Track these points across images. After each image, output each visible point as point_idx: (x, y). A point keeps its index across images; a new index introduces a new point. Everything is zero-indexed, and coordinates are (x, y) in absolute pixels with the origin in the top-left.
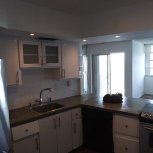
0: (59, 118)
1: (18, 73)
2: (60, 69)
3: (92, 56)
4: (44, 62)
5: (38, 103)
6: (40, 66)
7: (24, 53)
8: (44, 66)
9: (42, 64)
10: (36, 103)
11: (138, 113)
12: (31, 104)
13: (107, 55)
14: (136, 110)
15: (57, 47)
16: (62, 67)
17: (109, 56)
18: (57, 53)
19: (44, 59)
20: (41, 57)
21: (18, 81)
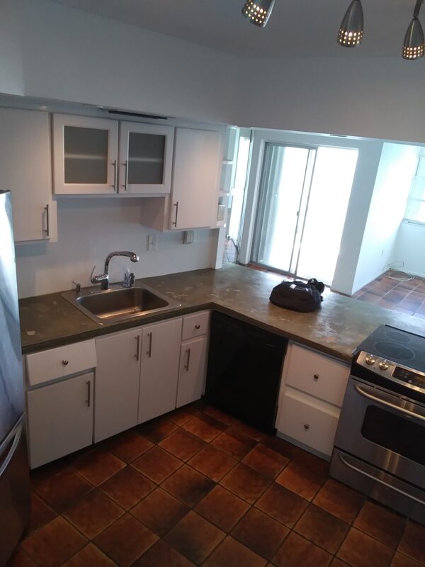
2: (167, 201)
4: (122, 182)
5: (99, 285)
6: (112, 191)
7: (67, 151)
8: (122, 190)
9: (116, 186)
13: (310, 148)
15: (163, 138)
16: (171, 195)
17: (313, 151)
18: (162, 154)
19: (124, 172)
20: (114, 164)
21: (47, 231)
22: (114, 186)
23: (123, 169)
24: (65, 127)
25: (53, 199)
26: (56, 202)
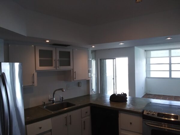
0: (70, 116)
1: (34, 75)
2: (72, 71)
3: (100, 60)
5: (51, 102)
6: (54, 69)
7: (40, 57)
8: (58, 68)
9: (56, 67)
10: (49, 102)
11: (141, 111)
12: (44, 103)
13: (113, 59)
14: (139, 108)
15: (69, 52)
16: (73, 69)
18: (69, 58)
20: (55, 60)
21: (34, 82)
22: (55, 67)
23: (57, 62)
24: (39, 50)
25: (36, 72)
26: (36, 73)
